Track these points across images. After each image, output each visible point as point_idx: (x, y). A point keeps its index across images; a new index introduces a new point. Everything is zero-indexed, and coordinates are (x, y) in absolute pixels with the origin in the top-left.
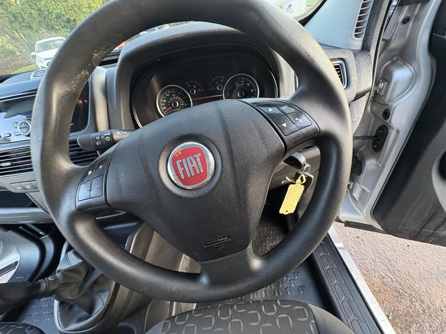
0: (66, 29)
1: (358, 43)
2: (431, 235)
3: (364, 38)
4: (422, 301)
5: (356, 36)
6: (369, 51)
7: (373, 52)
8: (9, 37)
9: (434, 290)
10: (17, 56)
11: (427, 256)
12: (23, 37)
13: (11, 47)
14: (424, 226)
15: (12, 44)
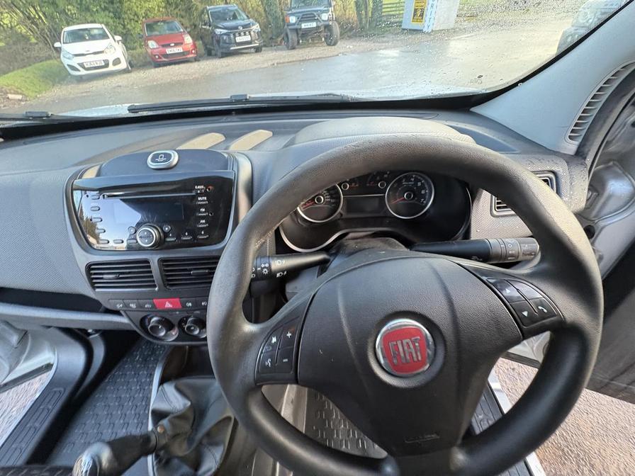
0: (107, 12)
1: (571, 147)
2: (623, 390)
3: (581, 142)
4: (592, 466)
5: (570, 137)
6: (585, 158)
7: (589, 161)
8: (21, 15)
9: (609, 451)
10: (31, 44)
11: (604, 405)
12: (43, 18)
13: (24, 31)
14: (615, 377)
15: (27, 26)
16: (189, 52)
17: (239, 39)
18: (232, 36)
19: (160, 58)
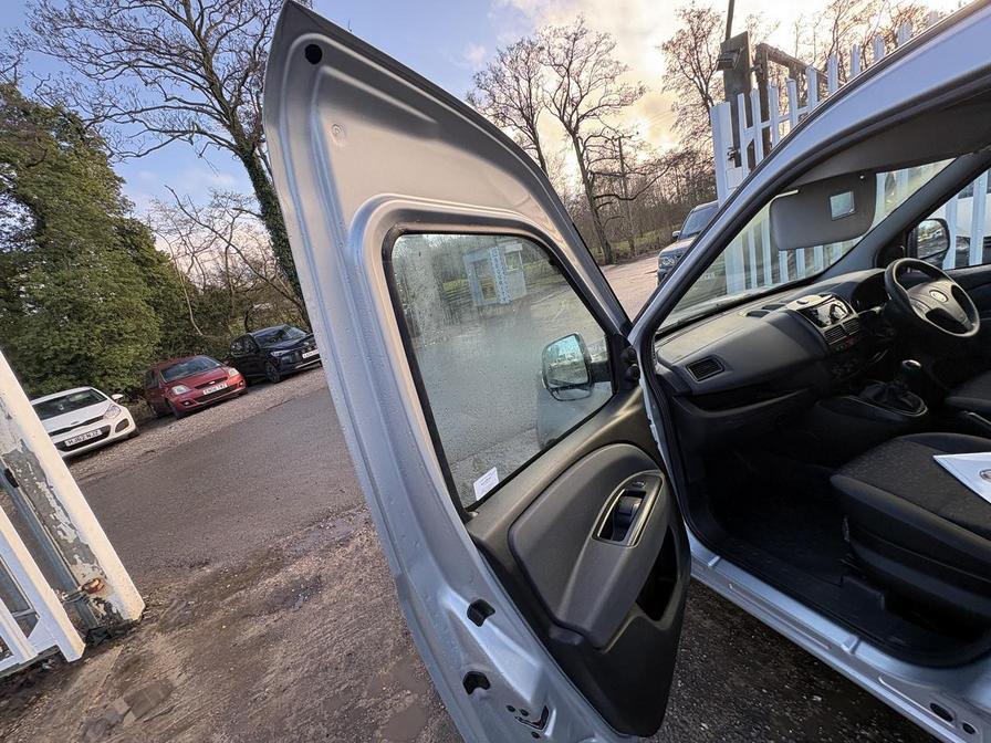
16: (235, 386)
17: (305, 356)
18: (297, 354)
19: (191, 403)
